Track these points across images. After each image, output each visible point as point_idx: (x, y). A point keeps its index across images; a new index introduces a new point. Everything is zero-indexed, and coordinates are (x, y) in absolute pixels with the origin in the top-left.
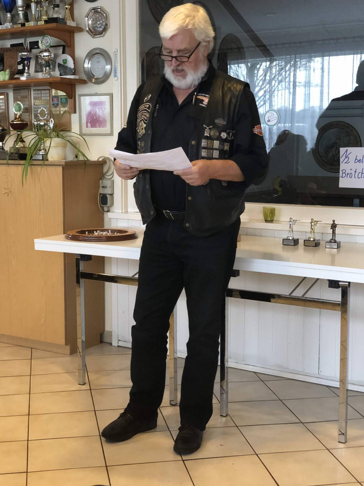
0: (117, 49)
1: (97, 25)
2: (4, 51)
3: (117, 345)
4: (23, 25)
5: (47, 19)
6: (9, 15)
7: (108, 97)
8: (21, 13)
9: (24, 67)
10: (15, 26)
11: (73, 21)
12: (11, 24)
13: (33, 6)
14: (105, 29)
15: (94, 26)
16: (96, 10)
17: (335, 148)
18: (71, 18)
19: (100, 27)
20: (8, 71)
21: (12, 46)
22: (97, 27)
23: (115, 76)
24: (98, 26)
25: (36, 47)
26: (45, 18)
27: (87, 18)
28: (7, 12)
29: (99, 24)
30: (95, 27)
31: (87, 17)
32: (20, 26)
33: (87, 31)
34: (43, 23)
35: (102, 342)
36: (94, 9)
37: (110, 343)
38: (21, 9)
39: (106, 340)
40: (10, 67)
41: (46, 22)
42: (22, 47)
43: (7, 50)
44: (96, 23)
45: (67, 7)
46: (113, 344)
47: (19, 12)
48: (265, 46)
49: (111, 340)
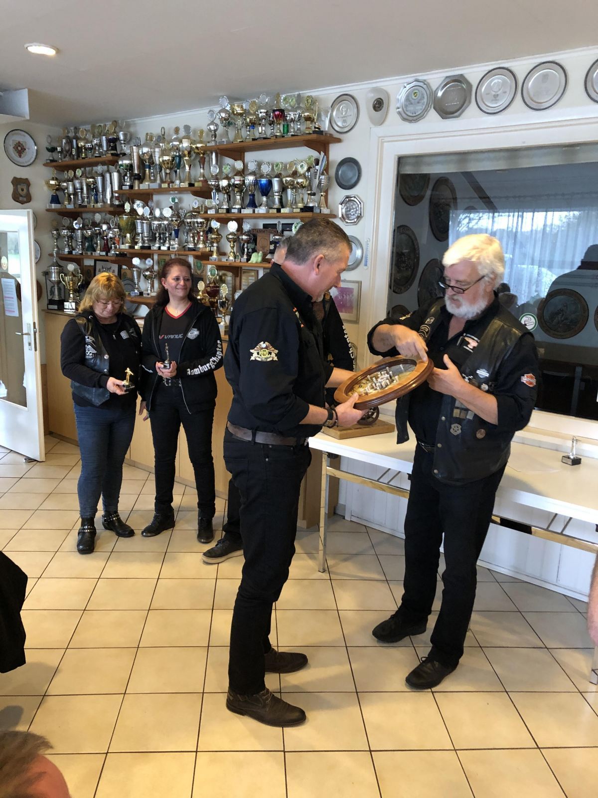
0: (369, 239)
1: (351, 212)
2: (258, 232)
3: (350, 520)
4: (279, 210)
5: (302, 207)
6: (264, 199)
7: (357, 284)
8: (277, 198)
9: (275, 247)
10: (271, 211)
11: (327, 208)
12: (266, 207)
13: (289, 191)
14: (359, 217)
15: (348, 213)
16: (349, 199)
17: (561, 314)
18: (325, 205)
19: (354, 215)
20: (261, 253)
21: (265, 226)
22: (350, 214)
23: (366, 265)
24: (352, 214)
25: (288, 229)
26: (300, 205)
27: (340, 206)
28: (263, 195)
29: (352, 212)
30: (348, 215)
31: (342, 204)
32: (275, 211)
33: (340, 218)
34: (298, 210)
35: (335, 513)
36: (347, 197)
37: (342, 516)
38: (277, 194)
39: (339, 512)
40: (263, 248)
41: (301, 209)
42: (275, 230)
43: (260, 231)
44: (350, 211)
45: (322, 194)
46: (346, 518)
47: (275, 197)
48: (488, 198)
49: (345, 513)
